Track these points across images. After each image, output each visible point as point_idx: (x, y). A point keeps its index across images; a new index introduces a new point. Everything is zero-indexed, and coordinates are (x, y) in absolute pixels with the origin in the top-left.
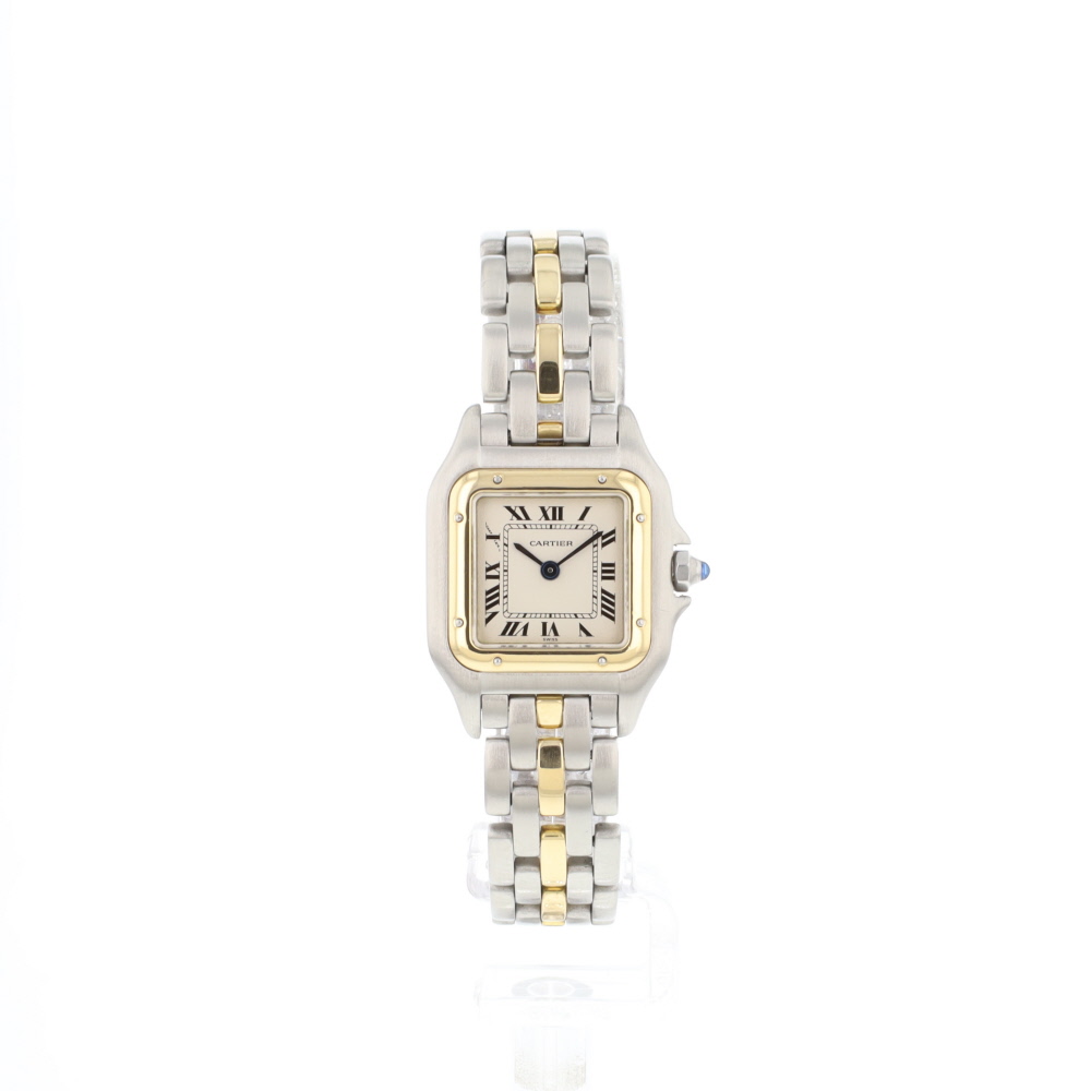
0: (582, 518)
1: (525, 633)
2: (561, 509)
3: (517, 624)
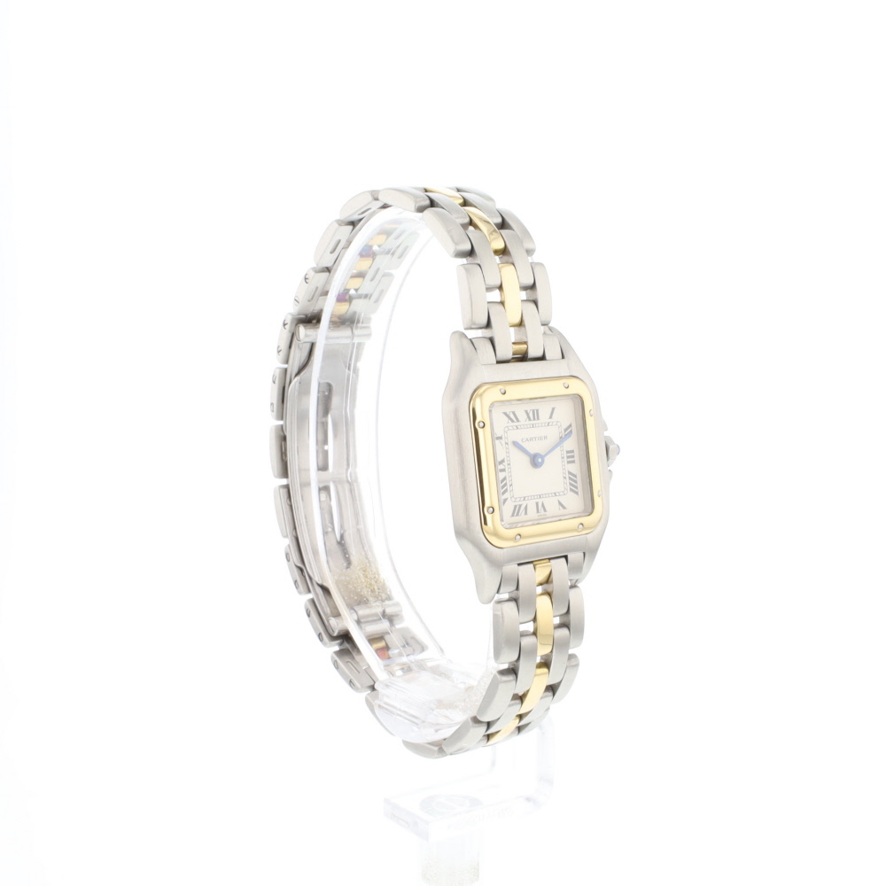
0: (551, 417)
1: (526, 513)
2: (537, 411)
3: (520, 506)
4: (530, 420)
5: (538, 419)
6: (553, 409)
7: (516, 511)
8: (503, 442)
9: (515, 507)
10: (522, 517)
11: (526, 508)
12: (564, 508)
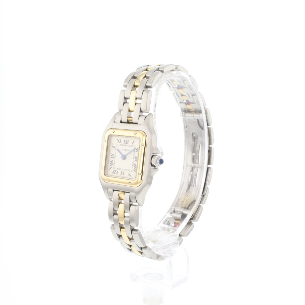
0: (132, 144)
1: (117, 174)
2: (128, 141)
3: (116, 171)
4: (125, 143)
5: (128, 143)
6: (134, 141)
7: (114, 172)
8: (115, 148)
9: (114, 170)
10: (115, 175)
11: (117, 172)
12: (130, 176)
